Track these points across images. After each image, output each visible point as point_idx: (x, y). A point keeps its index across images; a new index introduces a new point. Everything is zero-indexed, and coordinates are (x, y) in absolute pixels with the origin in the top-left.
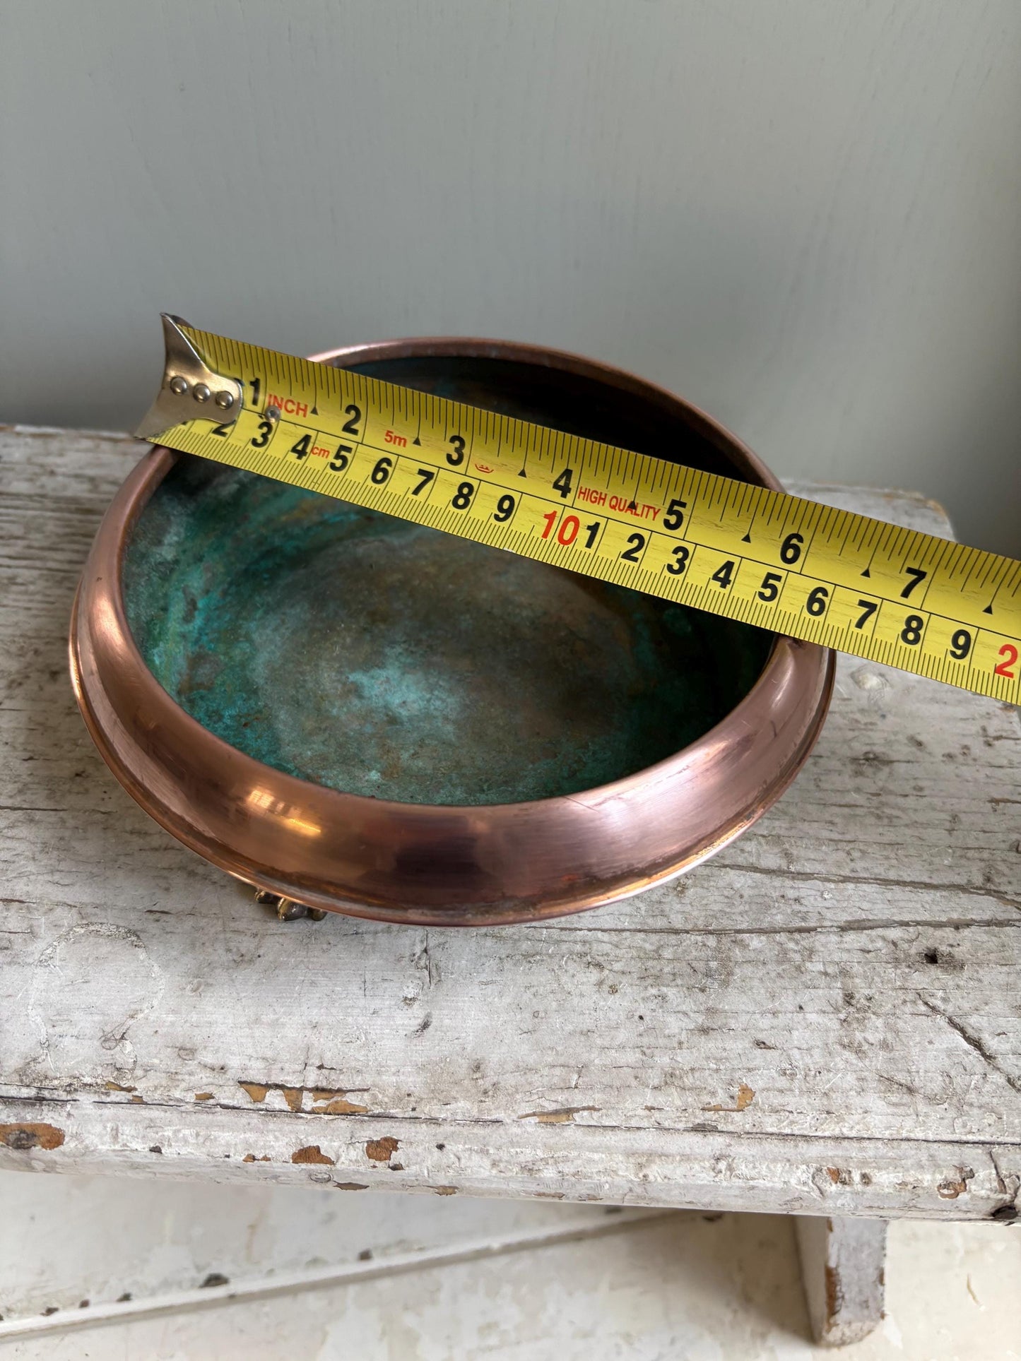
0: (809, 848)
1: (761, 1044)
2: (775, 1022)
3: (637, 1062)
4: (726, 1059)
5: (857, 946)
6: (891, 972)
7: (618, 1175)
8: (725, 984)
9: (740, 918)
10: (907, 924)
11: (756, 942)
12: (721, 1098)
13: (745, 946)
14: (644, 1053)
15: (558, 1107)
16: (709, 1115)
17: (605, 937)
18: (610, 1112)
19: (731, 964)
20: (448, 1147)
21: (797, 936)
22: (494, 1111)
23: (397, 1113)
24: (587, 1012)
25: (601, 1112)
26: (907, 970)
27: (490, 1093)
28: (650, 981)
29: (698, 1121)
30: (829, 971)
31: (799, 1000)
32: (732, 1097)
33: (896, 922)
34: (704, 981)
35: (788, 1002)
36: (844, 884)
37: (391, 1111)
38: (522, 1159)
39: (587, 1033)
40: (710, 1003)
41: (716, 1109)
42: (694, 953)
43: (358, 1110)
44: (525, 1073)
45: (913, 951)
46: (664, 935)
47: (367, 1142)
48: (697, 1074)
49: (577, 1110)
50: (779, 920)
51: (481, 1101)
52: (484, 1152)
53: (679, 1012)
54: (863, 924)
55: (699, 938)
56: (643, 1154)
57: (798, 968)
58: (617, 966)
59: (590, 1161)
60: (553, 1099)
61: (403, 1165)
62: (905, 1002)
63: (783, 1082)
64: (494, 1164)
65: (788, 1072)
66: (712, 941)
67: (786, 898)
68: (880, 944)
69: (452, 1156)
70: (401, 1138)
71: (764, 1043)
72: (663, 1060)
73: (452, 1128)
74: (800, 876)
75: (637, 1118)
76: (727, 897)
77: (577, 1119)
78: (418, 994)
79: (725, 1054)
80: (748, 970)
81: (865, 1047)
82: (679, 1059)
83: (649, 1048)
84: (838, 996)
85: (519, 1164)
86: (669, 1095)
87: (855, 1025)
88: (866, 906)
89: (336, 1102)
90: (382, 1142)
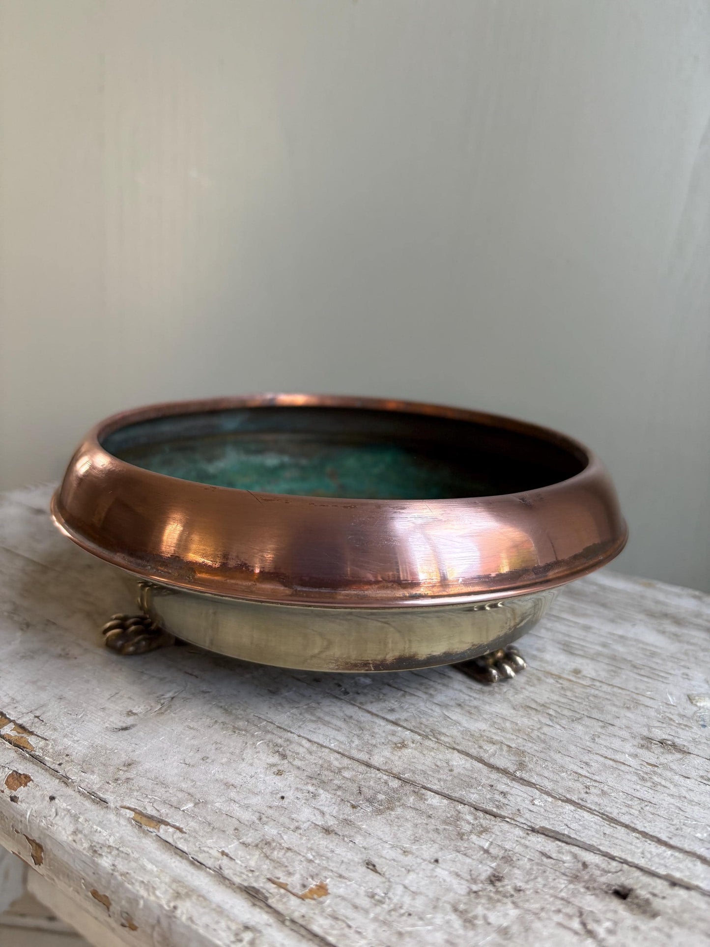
0: (548, 769)
1: (371, 866)
2: (401, 858)
3: (248, 821)
4: (328, 858)
5: (539, 847)
6: (562, 883)
7: (154, 894)
8: (379, 812)
9: (436, 782)
10: (613, 858)
11: (435, 800)
12: (294, 882)
13: (422, 798)
14: (260, 819)
15: (154, 813)
16: (272, 888)
17: (307, 744)
18: (192, 839)
19: (397, 804)
20: (57, 801)
21: (481, 814)
22: (109, 793)
23: (48, 761)
24: (244, 775)
25: (183, 835)
26: (582, 890)
27: (119, 782)
28: (314, 781)
29: (255, 885)
30: (492, 850)
31: (439, 855)
32: (304, 886)
33: (599, 850)
34: (361, 802)
35: (428, 851)
36: (564, 804)
37: (46, 758)
38: (96, 838)
39: (228, 785)
40: (352, 817)
41: (281, 886)
42: (372, 783)
43: (28, 747)
44: (157, 784)
45: (603, 879)
46: (357, 764)
47: (14, 771)
48: (289, 854)
49: (167, 824)
50: (473, 797)
51: (108, 783)
52: (76, 818)
53: (318, 809)
54: (561, 837)
55: (385, 777)
56: (186, 887)
57: (461, 836)
58: (297, 763)
59: (143, 868)
60: (158, 808)
61: (20, 799)
62: (559, 911)
63: (365, 902)
64: (75, 833)
65: (377, 897)
66: (395, 784)
67: (494, 788)
68: (567, 858)
69: (54, 810)
70: (35, 780)
71: (374, 866)
72: (271, 831)
73: (74, 792)
74: (521, 781)
75: (207, 855)
76: (438, 766)
77: (161, 831)
78: (141, 713)
79: (330, 855)
80: (410, 814)
81: (479, 922)
82: (285, 837)
83: (267, 817)
84: (485, 871)
85: (92, 841)
86: (250, 854)
87: (483, 901)
88: (574, 826)
89: (22, 737)
90: (22, 777)
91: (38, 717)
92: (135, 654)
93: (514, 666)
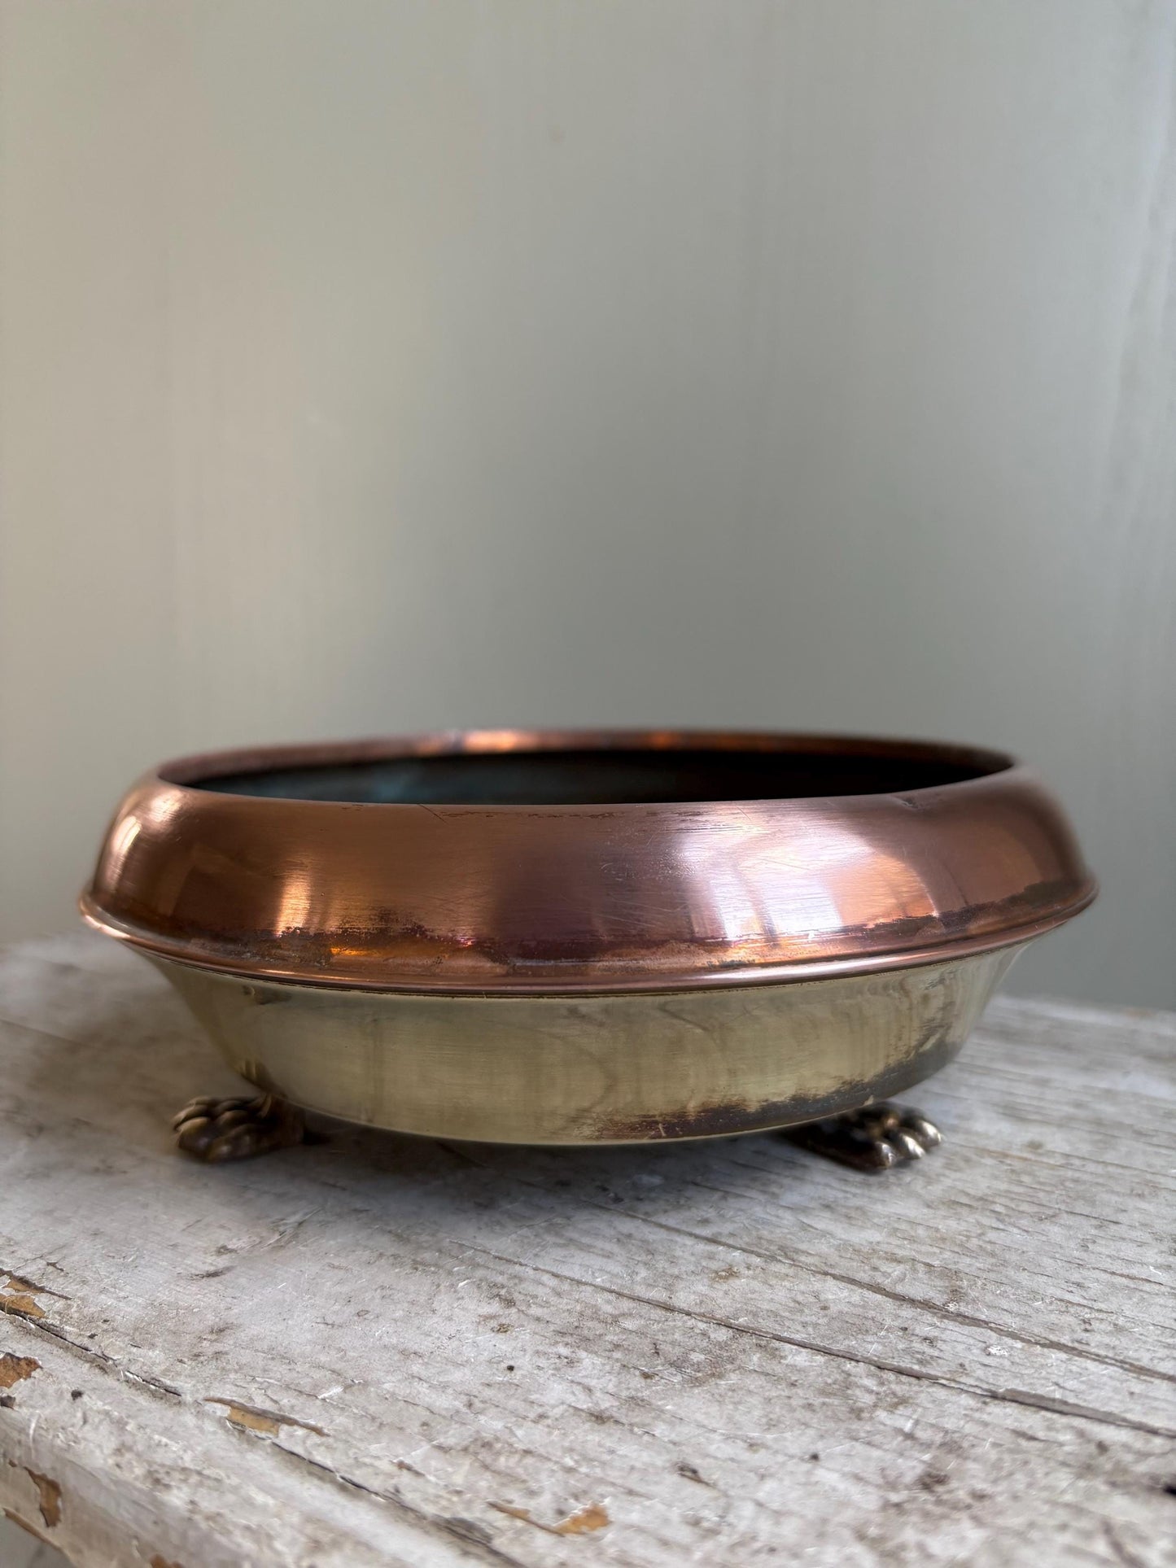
0: (1008, 1297)
1: (689, 1472)
2: (746, 1456)
3: (446, 1409)
4: (603, 1464)
5: (1010, 1423)
6: (1063, 1479)
7: (271, 1547)
8: (696, 1382)
9: (799, 1328)
10: (1154, 1432)
11: (801, 1358)
12: (542, 1506)
13: (774, 1354)
14: (470, 1405)
15: (268, 1406)
16: (499, 1519)
17: (553, 1282)
18: (340, 1445)
19: (729, 1367)
20: (85, 1398)
21: (891, 1376)
22: (182, 1378)
23: (70, 1333)
24: (437, 1335)
25: (324, 1439)
26: (1104, 1488)
27: (202, 1358)
28: (568, 1339)
29: (466, 1515)
30: (921, 1434)
31: (819, 1447)
32: (561, 1513)
33: (1125, 1420)
34: (660, 1368)
35: (797, 1442)
36: (1046, 1350)
37: (67, 1328)
38: (159, 1456)
39: (406, 1354)
40: (646, 1394)
41: (514, 1514)
42: (677, 1336)
43: (34, 1311)
44: (273, 1359)
45: (1142, 1468)
46: (647, 1307)
47: (8, 1354)
48: (529, 1460)
49: (292, 1422)
50: (873, 1348)
51: (181, 1361)
52: (120, 1425)
53: (579, 1384)
54: (1050, 1405)
55: (702, 1326)
56: (331, 1530)
57: (857, 1413)
58: (535, 1311)
59: (249, 1503)
60: (275, 1398)
61: (17, 1401)
62: (1063, 1527)
63: (684, 1534)
64: (118, 1452)
65: (705, 1524)
66: (723, 1335)
67: (909, 1331)
68: (1066, 1437)
69: (79, 1415)
70: (46, 1366)
71: (694, 1472)
72: (491, 1424)
73: (117, 1383)
74: (960, 1319)
75: (370, 1470)
76: (799, 1303)
77: (282, 1435)
78: (242, 1249)
79: (606, 1457)
80: (754, 1383)
81: (912, 1555)
82: (520, 1433)
83: (482, 1402)
84: (912, 1466)
85: (150, 1463)
86: (452, 1465)
87: (914, 1518)
88: (1071, 1384)
89: (23, 1297)
90: (23, 1363)
91: (53, 1265)
92: (232, 1159)
93: (921, 1139)
